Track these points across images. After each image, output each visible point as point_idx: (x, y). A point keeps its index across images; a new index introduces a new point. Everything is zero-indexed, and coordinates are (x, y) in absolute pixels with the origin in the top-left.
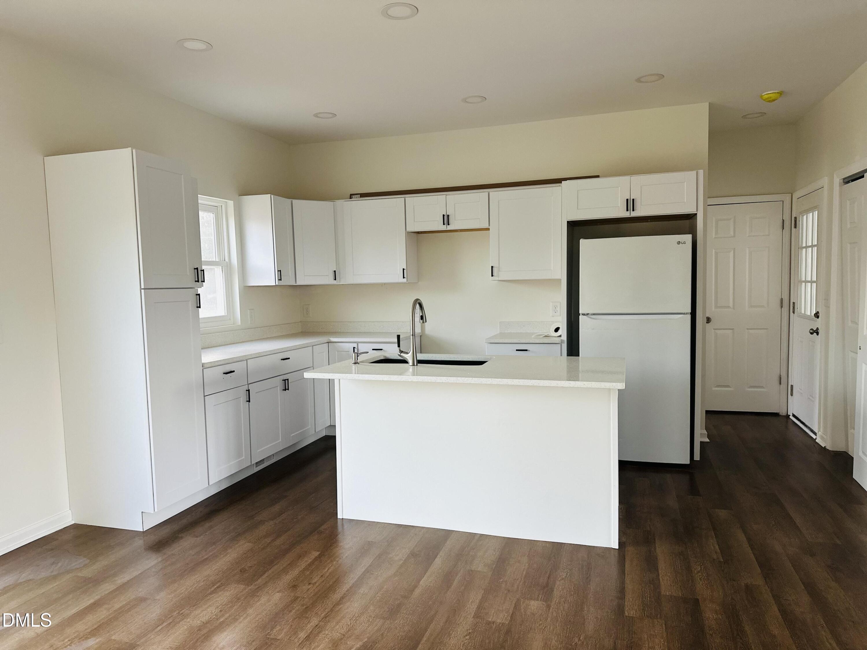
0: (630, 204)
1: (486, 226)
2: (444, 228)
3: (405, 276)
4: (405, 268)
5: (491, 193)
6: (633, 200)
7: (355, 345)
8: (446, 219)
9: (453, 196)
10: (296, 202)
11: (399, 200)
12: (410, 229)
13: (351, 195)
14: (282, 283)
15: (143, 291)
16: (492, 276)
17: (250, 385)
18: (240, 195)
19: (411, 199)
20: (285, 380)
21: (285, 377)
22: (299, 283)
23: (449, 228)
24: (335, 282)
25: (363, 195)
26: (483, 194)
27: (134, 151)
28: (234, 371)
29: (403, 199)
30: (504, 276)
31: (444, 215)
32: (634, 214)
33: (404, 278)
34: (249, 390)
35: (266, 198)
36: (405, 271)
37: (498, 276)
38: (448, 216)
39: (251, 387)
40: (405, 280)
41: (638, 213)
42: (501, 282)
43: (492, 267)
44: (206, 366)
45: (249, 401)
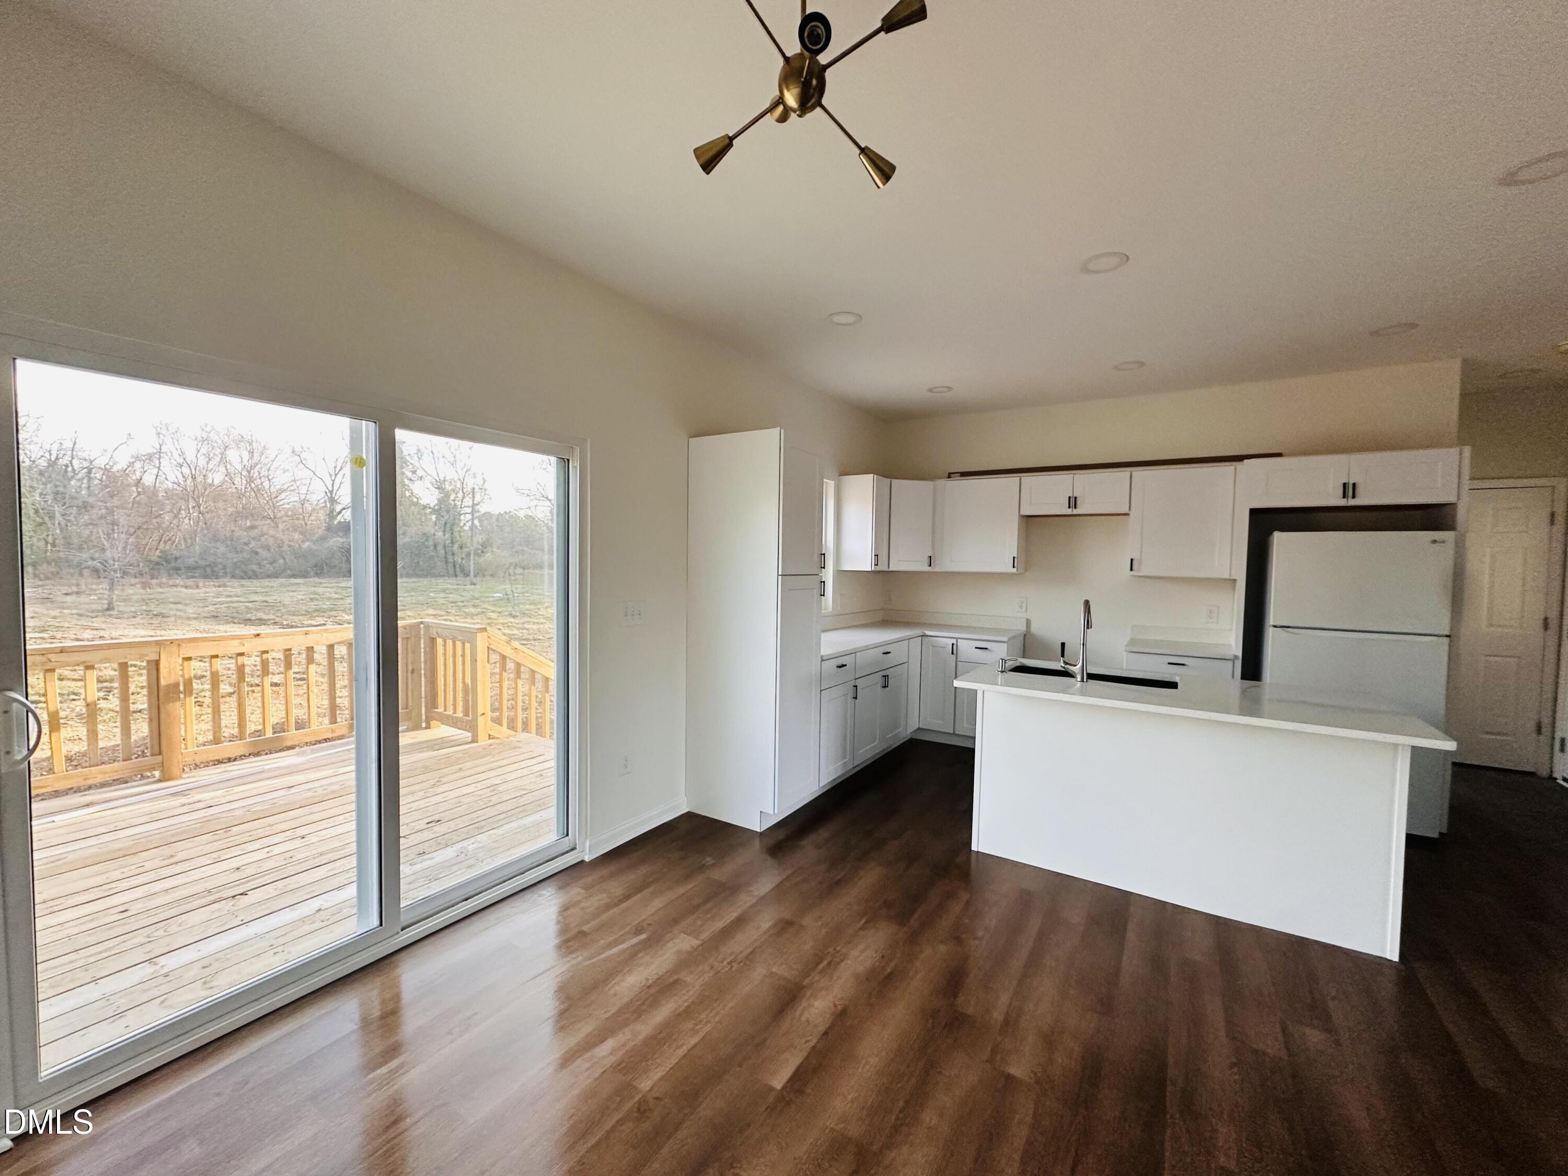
0: (1349, 489)
1: (1126, 510)
2: (1069, 512)
3: (1015, 565)
4: (1016, 556)
5: (1134, 473)
6: (1354, 485)
7: (954, 641)
8: (1073, 502)
9: (1081, 476)
10: (896, 482)
11: (1014, 480)
12: (1026, 511)
13: (950, 474)
14: (879, 568)
15: (780, 577)
16: (1131, 569)
17: (858, 680)
18: (841, 475)
19: (1027, 479)
20: (885, 676)
21: (885, 673)
22: (891, 569)
23: (1075, 512)
24: (928, 569)
25: (964, 474)
26: (1124, 473)
27: (782, 431)
28: (845, 665)
29: (1018, 478)
30: (1145, 572)
31: (1070, 497)
32: (1352, 502)
33: (1014, 567)
34: (856, 686)
35: (869, 479)
36: (1016, 560)
37: (1139, 570)
38: (1076, 498)
39: (858, 682)
40: (1015, 570)
41: (1362, 500)
42: (1141, 579)
43: (1132, 560)
44: (824, 658)
45: (856, 698)
